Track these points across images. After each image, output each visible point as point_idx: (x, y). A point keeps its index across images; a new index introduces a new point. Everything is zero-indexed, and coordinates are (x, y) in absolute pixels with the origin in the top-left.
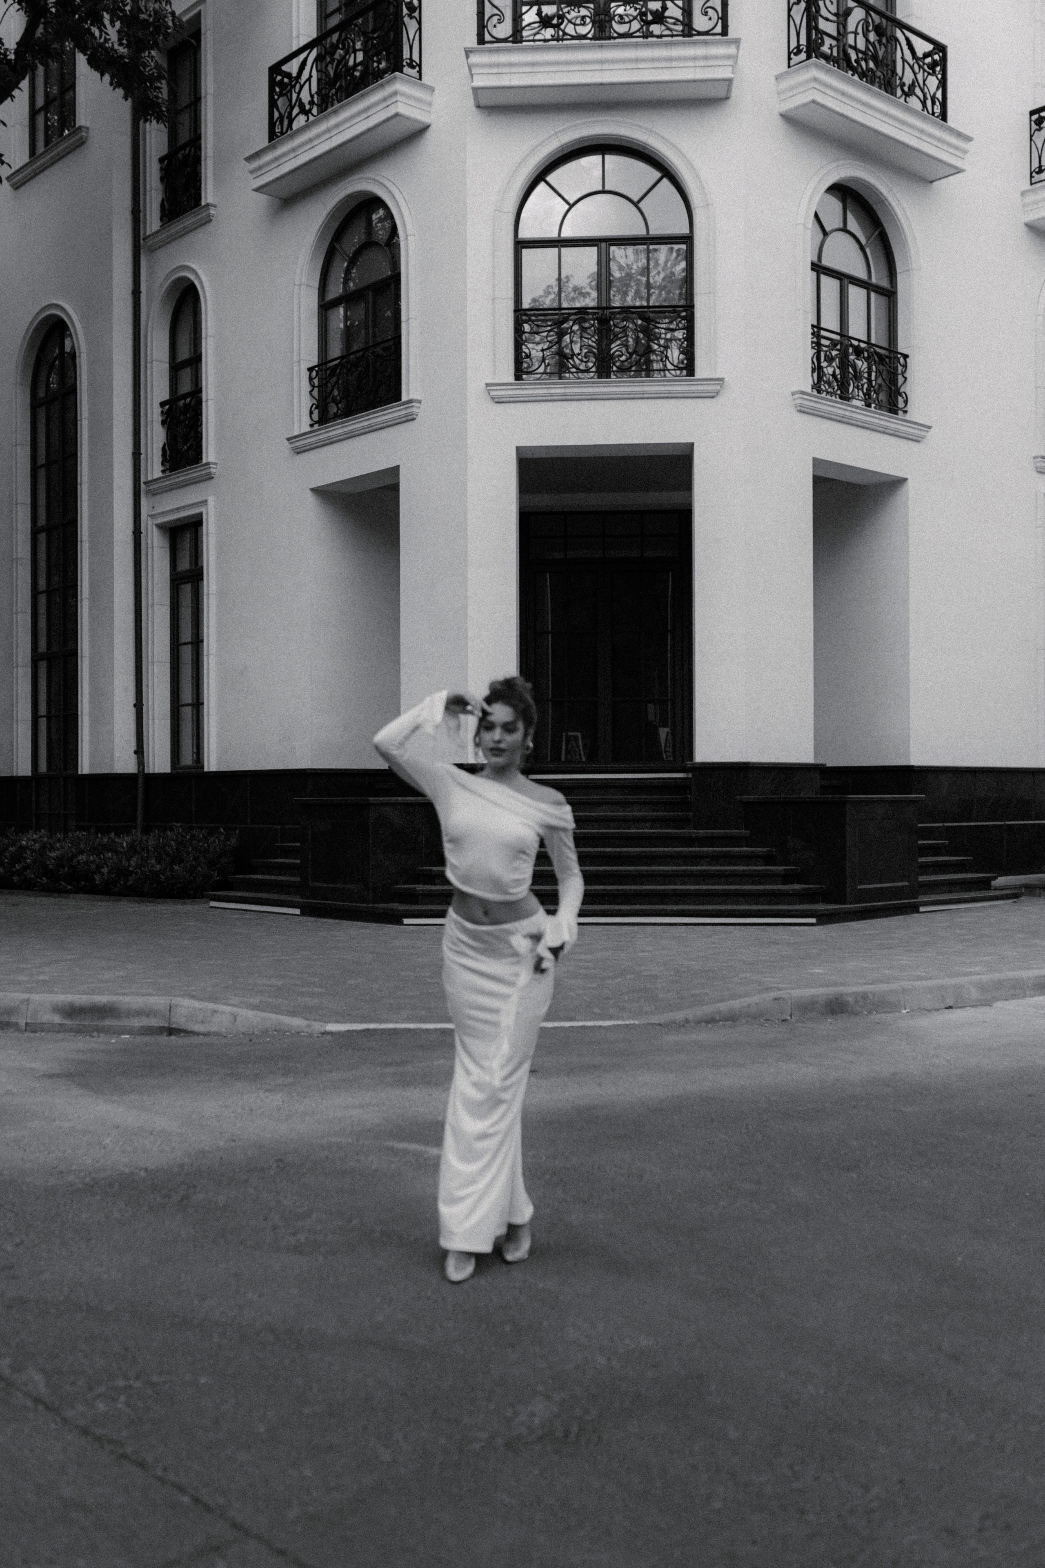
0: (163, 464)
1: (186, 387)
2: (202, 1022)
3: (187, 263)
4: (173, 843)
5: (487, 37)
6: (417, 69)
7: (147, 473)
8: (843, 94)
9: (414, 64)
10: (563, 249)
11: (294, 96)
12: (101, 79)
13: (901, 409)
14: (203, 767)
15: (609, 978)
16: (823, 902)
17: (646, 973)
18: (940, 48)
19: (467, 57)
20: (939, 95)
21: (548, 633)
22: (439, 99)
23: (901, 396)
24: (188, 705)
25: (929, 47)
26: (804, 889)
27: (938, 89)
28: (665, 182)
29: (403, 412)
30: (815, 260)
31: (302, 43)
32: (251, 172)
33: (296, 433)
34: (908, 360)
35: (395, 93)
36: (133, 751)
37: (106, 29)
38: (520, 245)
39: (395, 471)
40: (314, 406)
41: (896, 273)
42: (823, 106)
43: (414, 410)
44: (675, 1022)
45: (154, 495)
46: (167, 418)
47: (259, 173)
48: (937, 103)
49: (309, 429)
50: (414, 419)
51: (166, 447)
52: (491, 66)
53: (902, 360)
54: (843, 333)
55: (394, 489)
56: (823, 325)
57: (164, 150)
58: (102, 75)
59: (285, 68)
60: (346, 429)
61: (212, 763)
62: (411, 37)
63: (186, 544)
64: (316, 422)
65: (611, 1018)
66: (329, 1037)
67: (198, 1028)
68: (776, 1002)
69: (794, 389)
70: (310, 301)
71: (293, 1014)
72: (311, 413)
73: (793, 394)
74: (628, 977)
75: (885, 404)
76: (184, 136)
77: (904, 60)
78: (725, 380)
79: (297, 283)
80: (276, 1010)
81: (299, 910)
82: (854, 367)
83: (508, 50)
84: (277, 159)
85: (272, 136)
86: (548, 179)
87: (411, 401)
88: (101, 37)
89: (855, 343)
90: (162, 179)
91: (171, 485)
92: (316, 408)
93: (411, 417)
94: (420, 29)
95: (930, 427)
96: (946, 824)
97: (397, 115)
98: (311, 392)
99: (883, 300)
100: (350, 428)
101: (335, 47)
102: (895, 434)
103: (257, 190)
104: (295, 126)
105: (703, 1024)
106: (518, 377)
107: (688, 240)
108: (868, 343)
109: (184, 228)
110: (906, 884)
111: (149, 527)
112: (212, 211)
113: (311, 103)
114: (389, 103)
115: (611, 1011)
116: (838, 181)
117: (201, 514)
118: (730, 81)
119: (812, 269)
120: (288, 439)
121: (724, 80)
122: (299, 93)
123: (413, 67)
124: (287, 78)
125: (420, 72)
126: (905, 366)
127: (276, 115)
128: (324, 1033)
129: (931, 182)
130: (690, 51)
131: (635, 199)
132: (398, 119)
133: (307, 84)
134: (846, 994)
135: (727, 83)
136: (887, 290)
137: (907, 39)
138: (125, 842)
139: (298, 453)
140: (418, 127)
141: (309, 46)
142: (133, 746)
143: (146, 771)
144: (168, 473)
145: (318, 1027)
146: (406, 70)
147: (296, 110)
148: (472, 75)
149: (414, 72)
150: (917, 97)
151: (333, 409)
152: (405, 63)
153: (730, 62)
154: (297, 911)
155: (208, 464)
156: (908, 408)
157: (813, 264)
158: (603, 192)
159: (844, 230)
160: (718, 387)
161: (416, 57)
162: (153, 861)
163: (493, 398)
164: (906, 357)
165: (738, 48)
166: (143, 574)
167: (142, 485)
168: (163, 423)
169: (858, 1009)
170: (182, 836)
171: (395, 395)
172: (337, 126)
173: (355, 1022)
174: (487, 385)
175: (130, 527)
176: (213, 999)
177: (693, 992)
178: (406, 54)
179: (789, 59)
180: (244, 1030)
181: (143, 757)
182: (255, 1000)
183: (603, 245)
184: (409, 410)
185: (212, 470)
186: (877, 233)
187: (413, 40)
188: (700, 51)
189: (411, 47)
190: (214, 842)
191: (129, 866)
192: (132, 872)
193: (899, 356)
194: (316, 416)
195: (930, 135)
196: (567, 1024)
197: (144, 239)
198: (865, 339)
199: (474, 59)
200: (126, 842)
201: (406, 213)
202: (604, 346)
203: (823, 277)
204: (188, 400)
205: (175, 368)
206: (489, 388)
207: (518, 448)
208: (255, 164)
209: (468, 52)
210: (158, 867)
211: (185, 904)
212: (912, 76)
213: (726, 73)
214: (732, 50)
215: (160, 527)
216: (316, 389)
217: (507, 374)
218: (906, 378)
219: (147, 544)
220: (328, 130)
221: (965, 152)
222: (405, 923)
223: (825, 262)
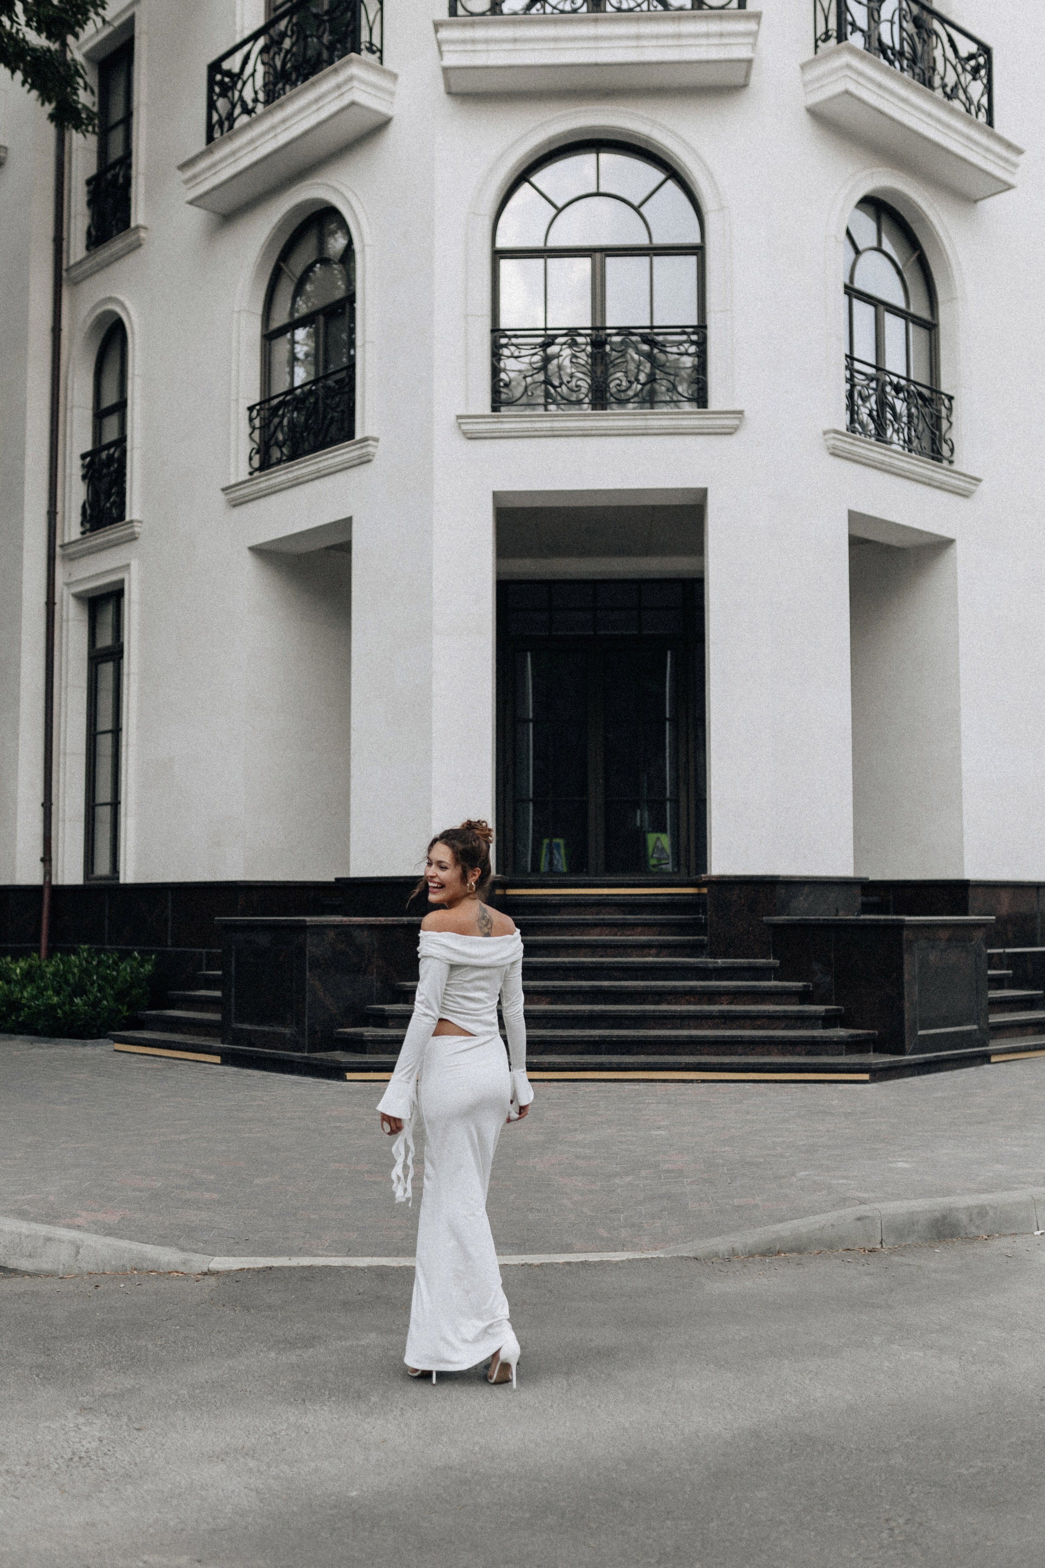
0: (82, 524)
1: (110, 435)
2: (30, 1256)
3: (113, 295)
4: (76, 970)
5: (460, 11)
6: (378, 54)
7: (63, 536)
8: (880, 86)
9: (374, 48)
10: (550, 261)
11: (237, 94)
12: (12, 78)
13: (947, 459)
14: (118, 878)
15: (616, 1174)
16: (875, 1051)
17: (667, 1166)
18: (986, 50)
19: (436, 31)
20: (984, 101)
21: (528, 721)
22: (402, 87)
23: (946, 442)
24: (106, 804)
25: (973, 48)
26: (851, 1036)
27: (982, 95)
28: (671, 185)
29: (357, 453)
30: (847, 282)
31: (247, 33)
32: (186, 182)
33: (233, 482)
34: (954, 402)
35: (351, 78)
36: (39, 858)
37: (17, 17)
38: (498, 255)
39: (347, 523)
40: (254, 451)
41: (937, 303)
42: (859, 99)
43: (370, 449)
44: (717, 1255)
45: (72, 560)
46: (87, 472)
47: (194, 183)
48: (983, 110)
49: (248, 477)
50: (369, 461)
51: (87, 506)
52: (464, 41)
53: (946, 402)
54: (879, 367)
55: (345, 548)
56: (856, 355)
57: (92, 170)
58: (13, 72)
59: (226, 65)
60: (290, 476)
61: (129, 875)
62: (371, 18)
63: (107, 617)
64: (256, 470)
65: (623, 1247)
66: (212, 1281)
67: (24, 1264)
68: (859, 1223)
69: (827, 427)
70: (253, 330)
71: (163, 1240)
72: (251, 459)
73: (825, 433)
74: (643, 1173)
75: (928, 451)
76: (116, 152)
77: (946, 59)
78: (745, 413)
79: (236, 309)
80: (142, 1234)
81: (219, 1058)
82: (893, 408)
83: (487, 24)
84: (214, 165)
85: (210, 139)
86: (533, 179)
87: (365, 439)
88: (12, 27)
89: (895, 380)
90: (90, 203)
91: (89, 548)
92: (257, 452)
93: (366, 459)
94: (382, 9)
95: (979, 480)
96: (1008, 950)
97: (353, 104)
98: (250, 434)
99: (923, 333)
100: (295, 474)
101: (283, 35)
102: (941, 487)
103: (191, 203)
104: (237, 125)
105: (757, 1258)
106: (495, 409)
107: (698, 251)
108: (908, 379)
109: (112, 255)
110: (975, 1027)
111: (65, 598)
112: (143, 234)
113: (255, 100)
114: (343, 90)
115: (624, 1233)
116: (874, 191)
117: (122, 581)
118: (750, 61)
119: (846, 293)
120: (223, 490)
121: (740, 61)
122: (241, 91)
123: (373, 52)
124: (228, 77)
125: (381, 58)
126: (950, 409)
127: (215, 117)
128: (205, 1274)
129: (976, 201)
130: (701, 27)
131: (636, 204)
132: (354, 109)
133: (251, 79)
134: (957, 1209)
135: (744, 65)
136: (929, 323)
137: (949, 36)
138: (18, 968)
139: (235, 506)
140: (380, 120)
141: (254, 37)
142: (39, 853)
143: (54, 882)
144: (88, 534)
145: (200, 1262)
146: (365, 55)
147: (238, 111)
148: (441, 52)
149: (373, 58)
150: (961, 101)
151: (276, 454)
152: (363, 47)
153: (750, 40)
154: (217, 1059)
155: (131, 522)
156: (954, 458)
157: (846, 287)
158: (598, 194)
159: (879, 249)
160: (736, 422)
161: (376, 41)
162: (50, 992)
163: (465, 433)
164: (950, 398)
165: (759, 24)
166: (56, 653)
167: (58, 550)
168: (84, 477)
169: (974, 1230)
170: (87, 961)
171: (348, 433)
172: (284, 121)
173: (254, 1254)
174: (459, 417)
175: (42, 599)
176: (51, 1217)
177: (736, 1202)
178: (364, 36)
179: (816, 47)
180: (91, 1267)
181: (51, 865)
182: (113, 1219)
183: (598, 255)
184: (364, 451)
185: (136, 529)
186: (916, 255)
187: (374, 22)
188: (714, 27)
189: (371, 30)
190: (125, 970)
191: (22, 997)
192: (25, 1005)
193: (943, 397)
194: (256, 463)
195: (977, 143)
196: (561, 1258)
197: (67, 270)
198: (904, 374)
199: (444, 34)
200: (21, 969)
201: (363, 222)
202: (599, 374)
203: (856, 302)
204: (112, 451)
205: (100, 415)
206: (460, 421)
207: (495, 494)
208: (189, 173)
209: (437, 26)
210: (55, 999)
211: (85, 1045)
212: (954, 78)
213: (742, 53)
214: (752, 26)
215: (78, 597)
216: (257, 432)
217: (482, 402)
218: (951, 423)
219: (62, 616)
220: (273, 128)
221: (1015, 165)
222: (348, 1078)
223: (858, 285)
